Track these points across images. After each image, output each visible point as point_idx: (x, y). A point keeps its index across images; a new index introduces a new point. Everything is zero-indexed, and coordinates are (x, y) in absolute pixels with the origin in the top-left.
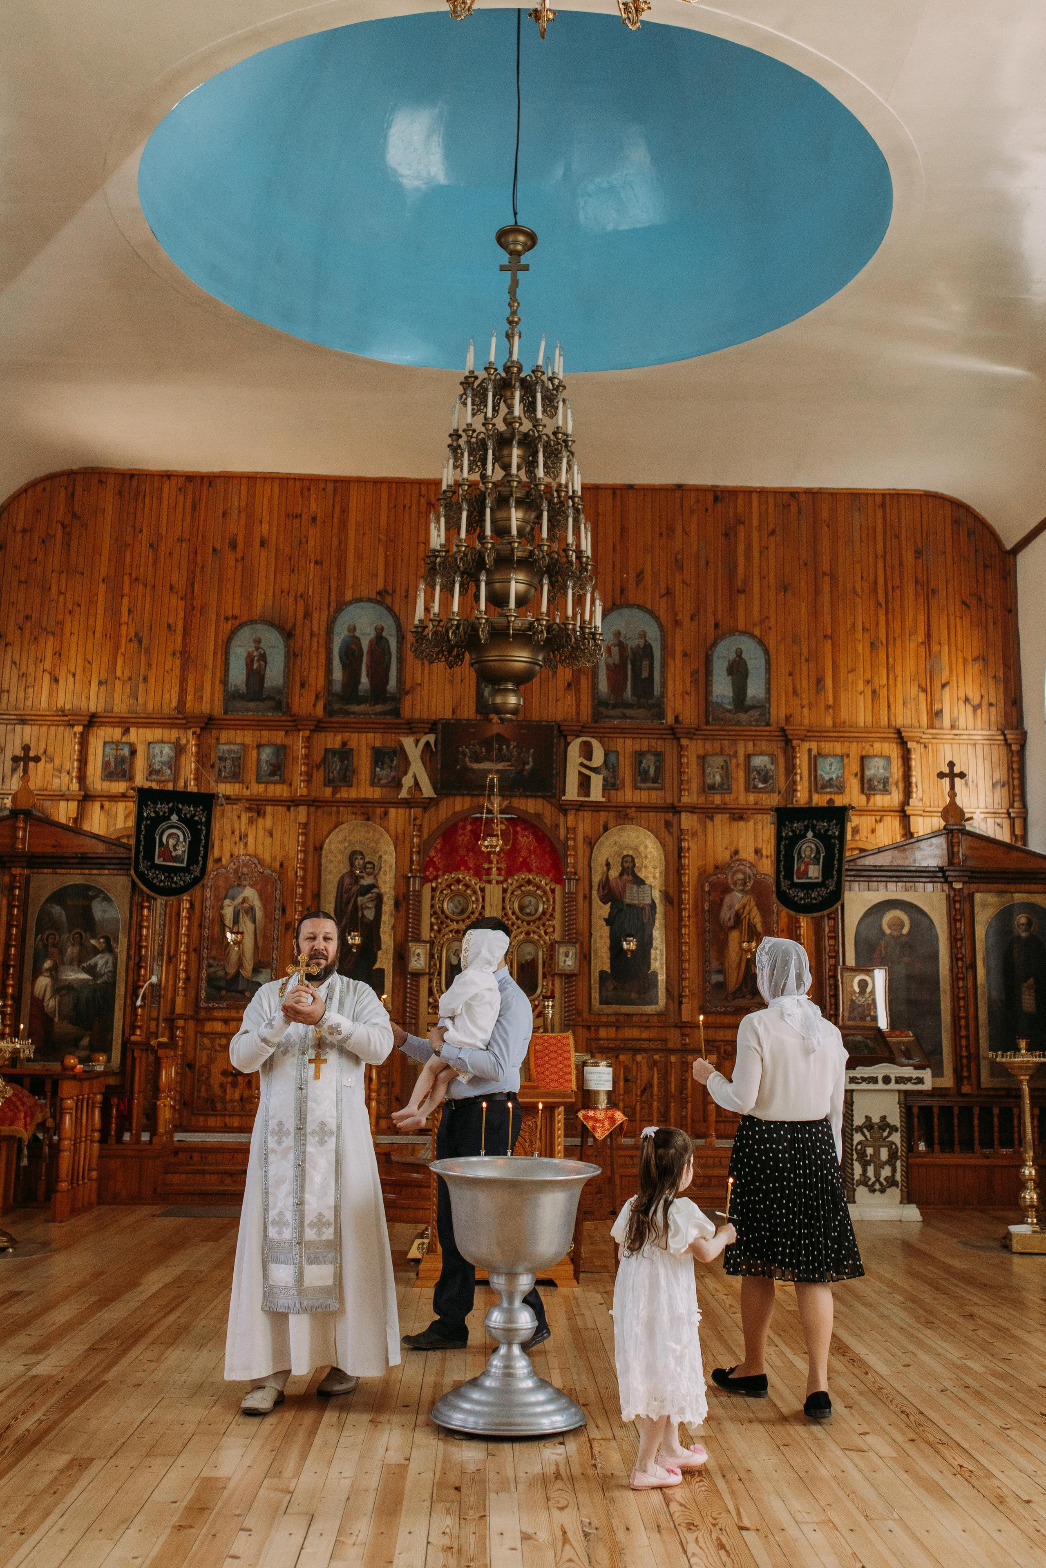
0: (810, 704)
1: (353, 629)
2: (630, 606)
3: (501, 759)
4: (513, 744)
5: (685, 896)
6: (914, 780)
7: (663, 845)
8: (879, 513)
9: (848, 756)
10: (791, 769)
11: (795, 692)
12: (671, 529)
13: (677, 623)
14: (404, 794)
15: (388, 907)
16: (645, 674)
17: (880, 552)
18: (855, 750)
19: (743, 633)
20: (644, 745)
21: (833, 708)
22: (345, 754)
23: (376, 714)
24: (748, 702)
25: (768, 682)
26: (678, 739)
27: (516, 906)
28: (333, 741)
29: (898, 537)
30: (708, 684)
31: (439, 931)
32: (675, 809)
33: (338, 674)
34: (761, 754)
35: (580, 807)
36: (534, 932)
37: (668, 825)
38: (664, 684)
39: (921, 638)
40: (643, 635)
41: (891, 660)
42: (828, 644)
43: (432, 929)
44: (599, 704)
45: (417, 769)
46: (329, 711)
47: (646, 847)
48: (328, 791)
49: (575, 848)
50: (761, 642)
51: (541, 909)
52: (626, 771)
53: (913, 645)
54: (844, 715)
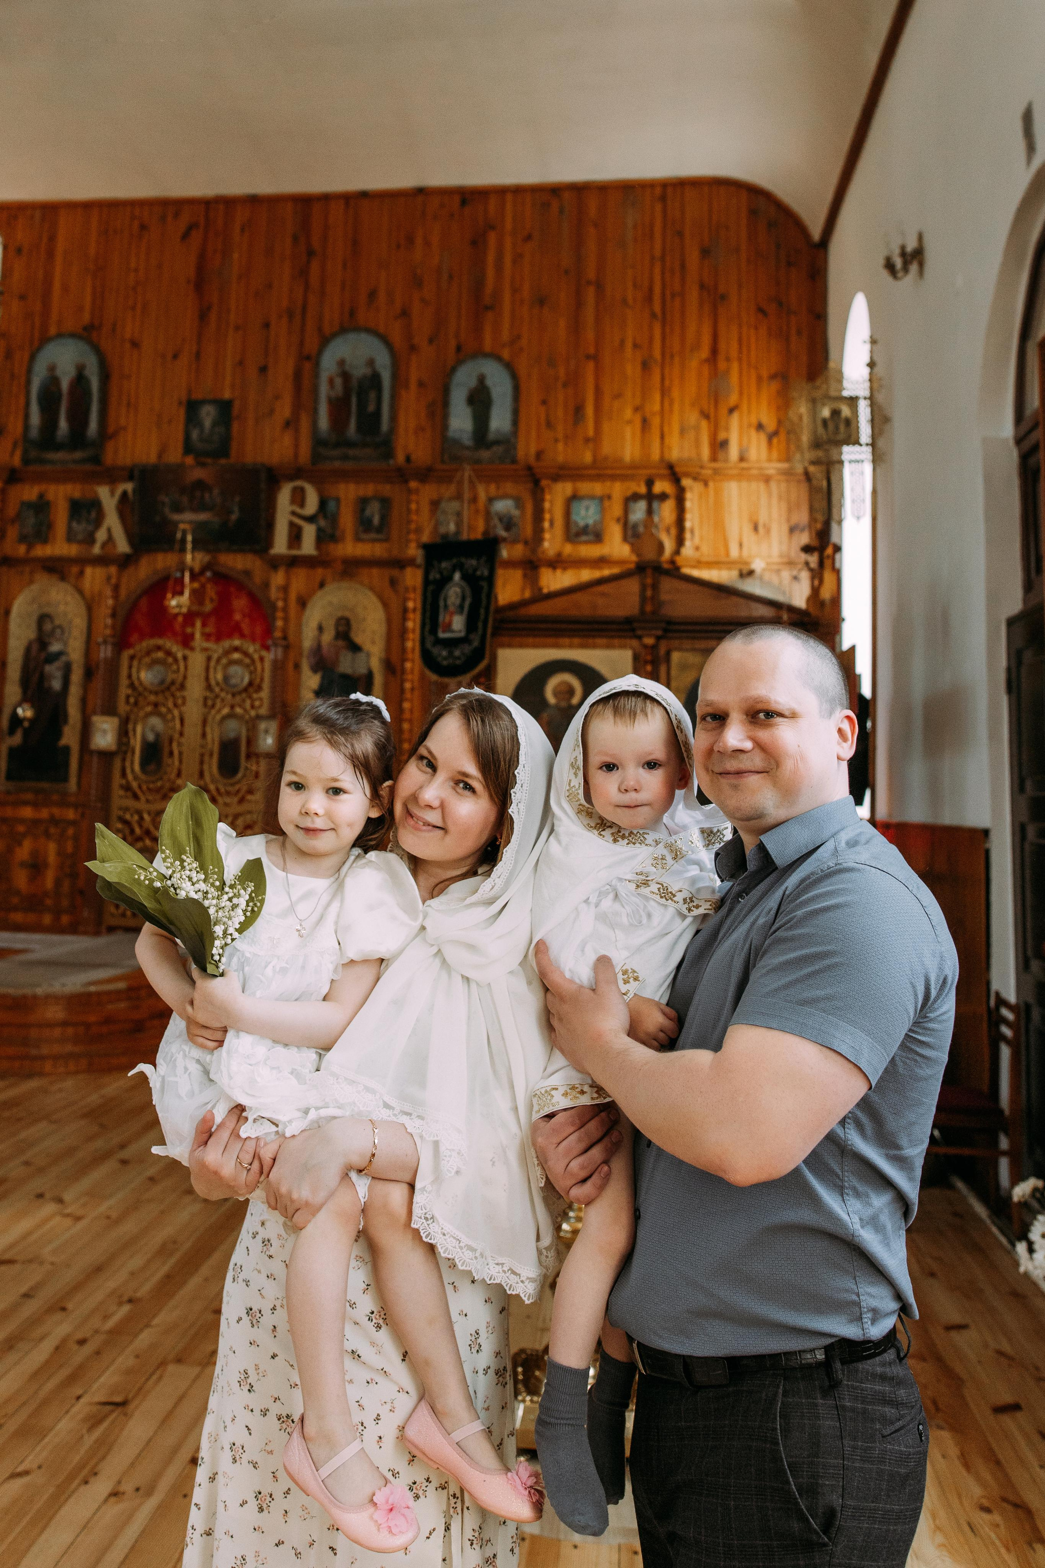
0: (566, 437)
1: (52, 368)
2: (357, 329)
3: (202, 507)
4: (216, 491)
5: (408, 665)
6: (688, 524)
7: (385, 605)
8: (658, 207)
9: (609, 497)
10: (538, 515)
11: (549, 425)
12: (410, 240)
13: (413, 348)
14: (97, 550)
15: (76, 676)
16: (371, 408)
17: (658, 252)
18: (618, 490)
19: (487, 355)
20: (368, 489)
21: (595, 440)
22: (42, 507)
23: (75, 462)
24: (491, 436)
25: (516, 412)
26: (406, 482)
27: (220, 676)
28: (30, 493)
29: (680, 234)
30: (445, 417)
31: (136, 703)
32: (400, 564)
33: (35, 419)
34: (505, 496)
35: (293, 562)
36: (240, 706)
37: (393, 582)
38: (394, 418)
39: (705, 353)
40: (371, 362)
41: (667, 383)
42: (591, 365)
43: (127, 702)
44: (319, 442)
45: (112, 521)
46: (26, 461)
47: (365, 608)
48: (22, 549)
49: (285, 609)
50: (510, 367)
51: (246, 680)
52: (347, 520)
53: (694, 364)
54: (607, 448)
